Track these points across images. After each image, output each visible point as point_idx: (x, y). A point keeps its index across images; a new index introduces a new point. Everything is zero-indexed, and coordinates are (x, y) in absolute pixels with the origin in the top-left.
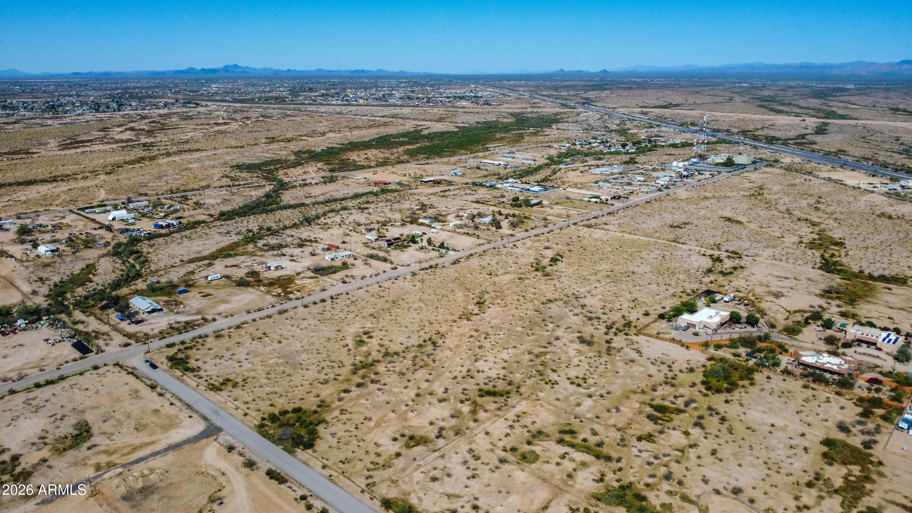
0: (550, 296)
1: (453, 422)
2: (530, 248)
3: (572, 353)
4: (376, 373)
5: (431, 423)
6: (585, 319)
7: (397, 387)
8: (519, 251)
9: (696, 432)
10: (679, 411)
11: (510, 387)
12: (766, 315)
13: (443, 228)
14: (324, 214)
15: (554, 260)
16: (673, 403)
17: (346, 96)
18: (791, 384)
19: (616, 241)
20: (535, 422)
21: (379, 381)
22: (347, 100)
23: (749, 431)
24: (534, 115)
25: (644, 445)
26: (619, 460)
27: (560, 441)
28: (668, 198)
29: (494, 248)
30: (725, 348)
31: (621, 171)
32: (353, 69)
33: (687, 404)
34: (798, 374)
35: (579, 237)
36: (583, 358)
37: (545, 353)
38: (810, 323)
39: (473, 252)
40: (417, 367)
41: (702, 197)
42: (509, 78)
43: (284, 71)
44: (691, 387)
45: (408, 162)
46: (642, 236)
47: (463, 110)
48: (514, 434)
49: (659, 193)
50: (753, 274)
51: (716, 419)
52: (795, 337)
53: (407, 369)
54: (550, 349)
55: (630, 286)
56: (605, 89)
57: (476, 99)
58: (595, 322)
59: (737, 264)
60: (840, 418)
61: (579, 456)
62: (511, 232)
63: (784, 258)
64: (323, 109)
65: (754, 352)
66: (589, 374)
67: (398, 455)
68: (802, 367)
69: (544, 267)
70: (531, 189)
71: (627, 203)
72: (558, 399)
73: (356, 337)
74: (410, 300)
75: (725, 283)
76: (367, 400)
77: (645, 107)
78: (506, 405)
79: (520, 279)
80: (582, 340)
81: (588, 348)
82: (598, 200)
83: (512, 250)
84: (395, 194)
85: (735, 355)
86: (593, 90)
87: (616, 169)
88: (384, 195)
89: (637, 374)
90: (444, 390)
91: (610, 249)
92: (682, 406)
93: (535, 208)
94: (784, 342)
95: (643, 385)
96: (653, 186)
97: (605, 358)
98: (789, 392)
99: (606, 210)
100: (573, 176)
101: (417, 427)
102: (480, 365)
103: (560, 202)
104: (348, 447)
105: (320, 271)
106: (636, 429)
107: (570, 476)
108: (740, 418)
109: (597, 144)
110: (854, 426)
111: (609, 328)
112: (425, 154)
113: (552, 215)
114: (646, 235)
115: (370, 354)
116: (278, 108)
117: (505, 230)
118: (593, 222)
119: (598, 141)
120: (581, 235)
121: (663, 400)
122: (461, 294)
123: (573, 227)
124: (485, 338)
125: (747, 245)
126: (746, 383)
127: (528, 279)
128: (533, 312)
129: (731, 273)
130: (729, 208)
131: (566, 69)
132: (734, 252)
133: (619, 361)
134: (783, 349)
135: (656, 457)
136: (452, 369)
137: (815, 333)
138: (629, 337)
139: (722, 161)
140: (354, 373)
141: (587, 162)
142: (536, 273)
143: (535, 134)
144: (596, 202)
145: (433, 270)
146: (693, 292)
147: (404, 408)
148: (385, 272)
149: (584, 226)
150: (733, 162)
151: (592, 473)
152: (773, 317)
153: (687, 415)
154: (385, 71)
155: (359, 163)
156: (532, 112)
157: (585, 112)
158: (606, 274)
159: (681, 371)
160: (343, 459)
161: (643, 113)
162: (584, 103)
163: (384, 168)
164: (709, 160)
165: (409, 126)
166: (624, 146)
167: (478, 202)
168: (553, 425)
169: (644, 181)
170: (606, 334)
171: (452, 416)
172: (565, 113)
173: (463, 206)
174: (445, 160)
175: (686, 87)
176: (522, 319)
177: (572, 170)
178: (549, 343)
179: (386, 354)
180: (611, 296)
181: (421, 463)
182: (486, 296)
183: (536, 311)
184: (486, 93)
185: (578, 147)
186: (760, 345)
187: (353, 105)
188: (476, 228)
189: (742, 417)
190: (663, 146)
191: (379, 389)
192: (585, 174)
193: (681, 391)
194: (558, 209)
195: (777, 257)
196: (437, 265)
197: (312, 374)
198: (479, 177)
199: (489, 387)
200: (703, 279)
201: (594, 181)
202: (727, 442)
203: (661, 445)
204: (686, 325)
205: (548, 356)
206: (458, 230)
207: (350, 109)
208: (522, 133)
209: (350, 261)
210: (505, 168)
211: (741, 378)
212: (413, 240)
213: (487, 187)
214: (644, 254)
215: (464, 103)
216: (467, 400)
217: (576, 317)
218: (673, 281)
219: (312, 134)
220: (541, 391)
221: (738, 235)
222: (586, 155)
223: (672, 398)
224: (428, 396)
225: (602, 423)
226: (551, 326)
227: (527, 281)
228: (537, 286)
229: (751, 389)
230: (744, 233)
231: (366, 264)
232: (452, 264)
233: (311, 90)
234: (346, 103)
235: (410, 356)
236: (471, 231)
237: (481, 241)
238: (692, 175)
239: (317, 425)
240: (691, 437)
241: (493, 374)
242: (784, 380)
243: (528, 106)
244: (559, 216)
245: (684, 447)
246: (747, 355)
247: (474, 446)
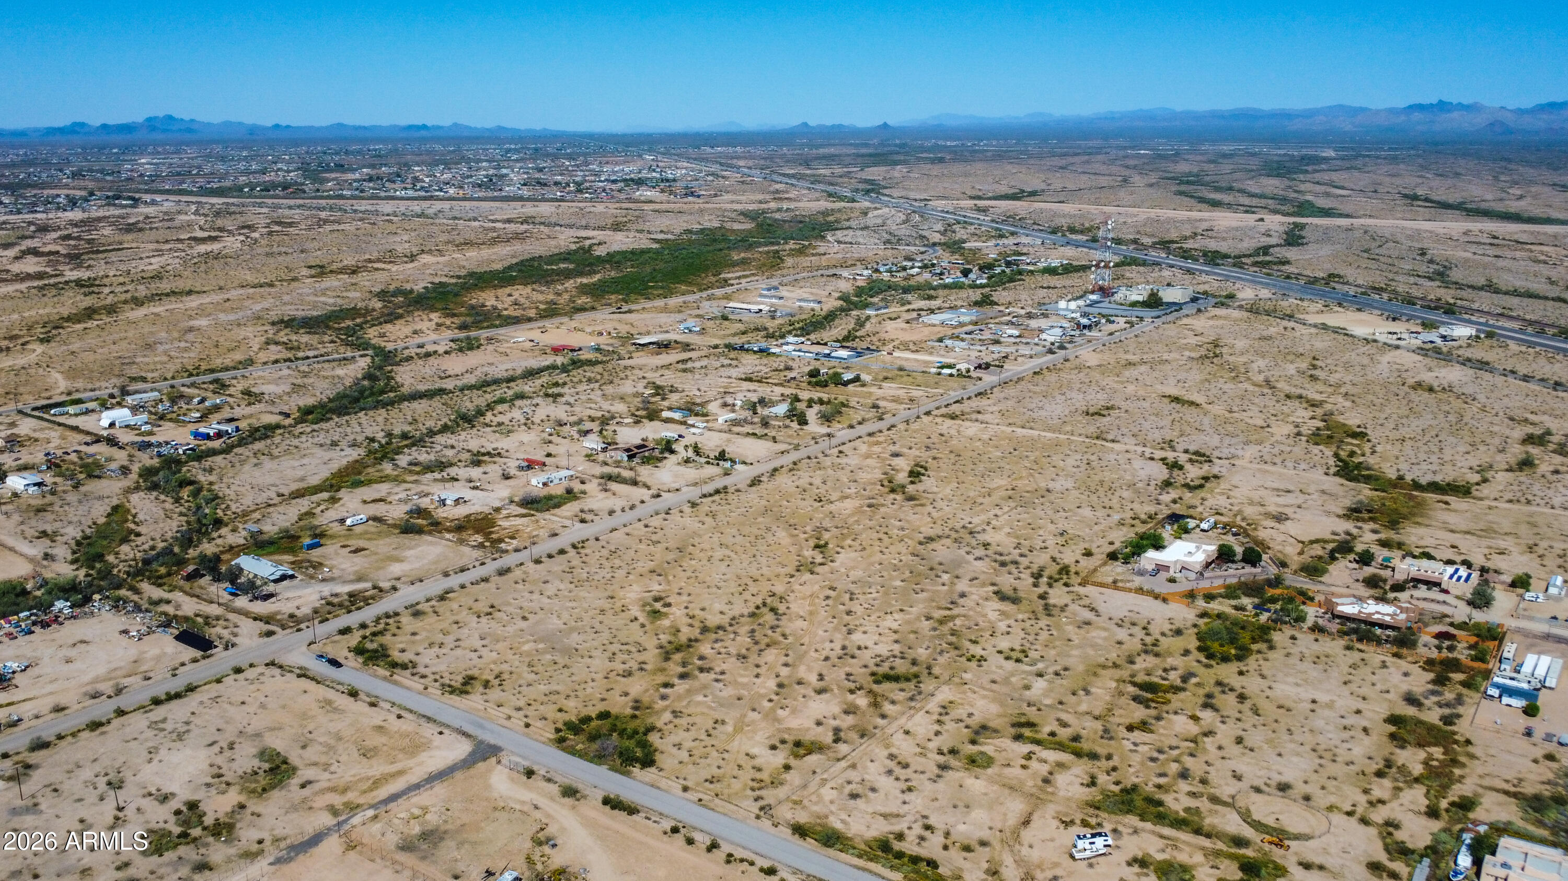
2: (867, 456)
3: (993, 616)
4: (701, 658)
5: (819, 723)
6: (996, 565)
7: (742, 676)
8: (853, 461)
9: (1207, 716)
10: (1176, 689)
11: (916, 668)
13: (710, 425)
14: (490, 407)
15: (915, 475)
19: (1003, 439)
20: (971, 715)
21: (711, 669)
23: (1282, 711)
24: (786, 216)
25: (1137, 735)
26: (1109, 757)
27: (1018, 738)
28: (1067, 364)
29: (809, 457)
30: (1221, 599)
31: (974, 318)
33: (1185, 679)
34: (1334, 631)
35: (942, 435)
36: (1011, 622)
37: (953, 618)
38: (1337, 559)
39: (777, 464)
40: (761, 644)
41: (1123, 362)
43: (267, 128)
44: (1184, 655)
45: (593, 308)
48: (947, 731)
49: (1050, 356)
50: (1236, 487)
51: (1231, 698)
52: (1320, 579)
53: (748, 649)
54: (956, 611)
55: (1050, 512)
56: (896, 163)
57: (666, 185)
58: (1012, 568)
59: (1207, 471)
60: (1405, 687)
61: (1053, 756)
63: (1278, 460)
65: (1264, 603)
66: (1028, 645)
67: (787, 768)
68: (1338, 621)
69: (903, 487)
70: (833, 354)
71: (1003, 376)
72: (994, 682)
73: (644, 606)
74: (706, 546)
75: (1197, 502)
76: (705, 696)
77: (979, 198)
78: (920, 693)
79: (870, 506)
80: (1002, 596)
81: (1015, 607)
82: (953, 373)
83: (838, 458)
84: (599, 368)
85: (1236, 608)
86: (875, 164)
88: (580, 371)
89: (1100, 641)
90: (817, 678)
91: (999, 454)
92: (1178, 682)
93: (850, 387)
94: (1306, 586)
95: (1113, 656)
96: (1037, 344)
97: (1044, 622)
98: (1327, 656)
99: (973, 388)
100: (894, 330)
101: (799, 730)
102: (857, 638)
103: (890, 375)
104: (708, 761)
105: (532, 504)
106: (1121, 716)
107: (1046, 781)
108: (1265, 694)
109: (916, 270)
110: (1426, 698)
111: (1037, 576)
112: (617, 292)
113: (884, 399)
114: (1050, 429)
115: (678, 631)
117: (815, 426)
118: (956, 408)
119: (917, 264)
120: (945, 432)
121: (1148, 675)
122: (784, 534)
123: (925, 419)
124: (851, 599)
125: (1215, 440)
126: (1262, 646)
127: (883, 505)
128: (910, 558)
129: (1201, 486)
130: (1172, 381)
131: (812, 123)
132: (1196, 453)
133: (1067, 624)
134: (1307, 597)
135: (1160, 751)
136: (818, 646)
137: (1348, 572)
138: (1071, 589)
139: (1140, 298)
140: (667, 659)
141: (909, 303)
142: (892, 496)
143: (800, 252)
144: (951, 375)
145: (722, 495)
146: (1150, 516)
147: (768, 705)
148: (643, 502)
149: (942, 416)
150: (1161, 299)
151: (1077, 776)
152: (1280, 552)
153: (1188, 693)
156: (779, 210)
157: (876, 209)
158: (1005, 492)
159: (1163, 634)
160: (709, 777)
161: (979, 210)
162: (869, 191)
164: (1118, 297)
165: (565, 240)
166: (966, 273)
167: (750, 380)
168: (999, 716)
169: (1020, 335)
170: (1035, 584)
171: (846, 712)
172: (839, 210)
173: (726, 387)
174: (660, 303)
175: (1040, 157)
176: (896, 568)
177: (890, 319)
178: (952, 603)
179: (705, 629)
180: (1025, 529)
181: (825, 776)
182: (826, 536)
183: (913, 554)
184: (681, 171)
185: (886, 276)
186: (1271, 592)
188: (766, 426)
189: (1268, 692)
190: (1032, 272)
191: (717, 680)
192: (915, 325)
193: (1170, 661)
194: (890, 389)
195: (1266, 458)
196: (725, 488)
197: (600, 663)
198: (735, 335)
199: (884, 669)
200: (1161, 497)
201: (935, 337)
202: (1254, 726)
203: (1162, 735)
204: (1153, 567)
205: (958, 622)
206: (736, 429)
207: (438, 207)
208: (777, 252)
209: (577, 487)
210: (773, 318)
211: (1254, 640)
212: (668, 447)
213: (755, 352)
214: (1057, 460)
215: (647, 193)
216: (859, 689)
217: (980, 562)
218: (1115, 501)
219: (391, 257)
220: (965, 673)
221: (1197, 425)
222: (906, 290)
223: (1160, 672)
224: (797, 687)
226: (945, 577)
227: (882, 509)
228: (902, 516)
229: (1271, 655)
230: (1206, 421)
231: (606, 490)
232: (750, 486)
236: (759, 431)
237: (781, 444)
238: (1097, 324)
239: (645, 734)
240: (1202, 722)
241: (883, 649)
242: (1317, 640)
243: (768, 197)
244: (896, 400)
245: (1196, 736)
246: (1255, 607)
247: (894, 751)
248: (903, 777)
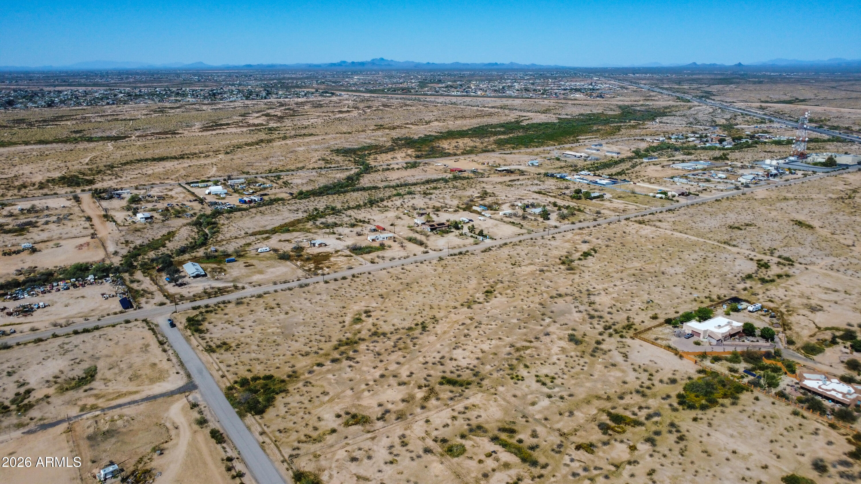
0: (562, 290)
1: (402, 406)
2: (568, 241)
3: (555, 349)
4: (356, 351)
5: (380, 405)
6: (587, 317)
7: (367, 366)
8: (557, 243)
9: (643, 448)
10: (637, 423)
11: (474, 378)
12: (790, 329)
13: (493, 216)
14: (389, 197)
15: (586, 255)
16: (634, 414)
17: (469, 87)
18: (780, 408)
19: (662, 239)
20: (480, 416)
21: (354, 359)
22: (466, 92)
23: (704, 455)
24: (643, 108)
25: (580, 454)
26: (545, 466)
27: (495, 439)
28: (743, 197)
29: (532, 239)
30: (724, 362)
31: (706, 167)
32: (486, 62)
33: (649, 417)
34: (794, 398)
35: (624, 232)
36: (563, 357)
37: (527, 348)
38: (837, 343)
39: (509, 241)
40: (396, 349)
41: (781, 197)
42: (635, 71)
43: (424, 64)
44: (663, 399)
45: (493, 151)
46: (694, 235)
47: (573, 102)
48: (454, 425)
49: (735, 191)
50: (798, 284)
51: (673, 437)
52: (814, 357)
53: (386, 350)
54: (536, 344)
55: (652, 287)
56: (731, 83)
57: (590, 92)
58: (596, 321)
59: (785, 271)
60: (821, 454)
61: (506, 457)
62: (557, 224)
63: (842, 269)
64: (441, 99)
65: (754, 369)
66: (560, 374)
67: (334, 431)
68: (802, 391)
69: (572, 261)
70: (599, 182)
71: (695, 200)
72: (515, 396)
73: (356, 315)
74: (424, 284)
75: (760, 291)
76: (334, 375)
77: (767, 102)
78: (461, 395)
79: (542, 271)
80: (572, 339)
81: (575, 346)
82: (664, 196)
83: (549, 242)
84: (465, 182)
85: (731, 370)
86: (718, 84)
87: (701, 165)
88: (454, 182)
89: (612, 379)
90: (408, 374)
91: (651, 247)
92: (643, 419)
93: (594, 201)
94: (796, 361)
95: (612, 391)
96: (732, 184)
97: (586, 359)
98: (772, 418)
99: (668, 205)
100: (651, 171)
101: (365, 407)
102: (457, 353)
103: (623, 196)
104: (293, 417)
105: (357, 250)
106: (580, 436)
107: (486, 476)
108: (701, 439)
109: (693, 139)
110: (834, 466)
111: (606, 328)
112: (514, 144)
113: (609, 209)
114: (698, 235)
115: (359, 333)
116: (401, 99)
117: (552, 221)
118: (646, 218)
119: (697, 136)
120: (627, 231)
121: (625, 409)
122: (475, 282)
123: (623, 222)
124: (476, 327)
125: (806, 252)
126: (727, 401)
127: (550, 271)
128: (537, 306)
129: (773, 281)
130: (807, 211)
131: (699, 63)
132: (787, 259)
133: (599, 364)
134: (791, 369)
135: (585, 469)
136: (428, 354)
137: (839, 354)
138: (624, 340)
139: (822, 161)
140: (336, 349)
141: (674, 156)
142: (561, 266)
143: (634, 127)
144: (661, 198)
145: (461, 256)
146: (719, 298)
147: (363, 387)
148: (415, 255)
149: (636, 221)
150: (836, 161)
151: (509, 476)
152: (797, 333)
153: (643, 428)
154: (517, 64)
155: (447, 151)
156: (642, 105)
157: (699, 106)
158: (633, 271)
159: (661, 381)
160: (282, 428)
161: (761, 108)
162: (702, 97)
163: (467, 156)
164: (809, 159)
165: (512, 117)
166: (721, 141)
167: (540, 193)
168: (497, 421)
169: (726, 178)
170: (601, 334)
171: (403, 401)
172: (676, 106)
173: (523, 196)
174: (530, 150)
176: (522, 311)
177: (654, 164)
178: (536, 338)
179: (375, 334)
180: (627, 295)
181: (350, 442)
182: (499, 286)
183: (541, 304)
184: (603, 85)
185: (672, 141)
186: (766, 362)
187: (470, 96)
188: (524, 218)
189: (705, 438)
190: (765, 143)
191: (350, 367)
192: (666, 168)
193: (651, 402)
194: (617, 203)
195: (835, 266)
196: (468, 251)
197: (298, 345)
198: (555, 168)
199: (454, 376)
200: (737, 285)
201: (671, 176)
202: (672, 463)
203: (598, 456)
204: (690, 332)
205: (528, 352)
206: (505, 219)
207: (464, 100)
208: (621, 126)
209: (389, 243)
210: (585, 161)
211: (725, 396)
212: (457, 226)
213: (557, 178)
214: (685, 256)
215: (578, 95)
216: (425, 386)
217: (579, 314)
218: (703, 284)
219: (420, 122)
220: (503, 386)
221: (802, 241)
222: (676, 149)
223: (635, 409)
224: (391, 378)
225: (548, 426)
226: (548, 320)
227: (547, 274)
228: (555, 279)
229: (730, 409)
230: (810, 238)
231: (402, 246)
232: (482, 252)
233: (440, 81)
234: (465, 94)
235: (394, 337)
236: (517, 220)
237: (523, 231)
238: (781, 174)
239: (277, 394)
240: (636, 452)
241: (463, 363)
242: (774, 403)
243: (642, 99)
244: (615, 210)
245: (622, 463)
246: (745, 371)
247: (408, 432)
248: (395, 453)
